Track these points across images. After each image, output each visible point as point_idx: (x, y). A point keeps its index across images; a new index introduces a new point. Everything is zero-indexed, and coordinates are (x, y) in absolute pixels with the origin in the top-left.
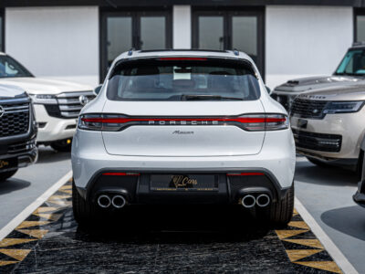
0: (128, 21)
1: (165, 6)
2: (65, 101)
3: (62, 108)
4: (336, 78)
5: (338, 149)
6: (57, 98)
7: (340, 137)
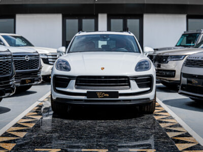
0: (76, 21)
1: (95, 14)
2: (51, 57)
3: (49, 60)
4: (177, 47)
5: (174, 76)
6: (47, 56)
7: (175, 71)
